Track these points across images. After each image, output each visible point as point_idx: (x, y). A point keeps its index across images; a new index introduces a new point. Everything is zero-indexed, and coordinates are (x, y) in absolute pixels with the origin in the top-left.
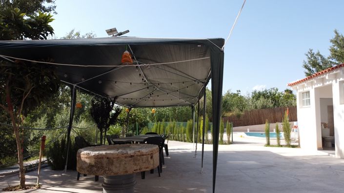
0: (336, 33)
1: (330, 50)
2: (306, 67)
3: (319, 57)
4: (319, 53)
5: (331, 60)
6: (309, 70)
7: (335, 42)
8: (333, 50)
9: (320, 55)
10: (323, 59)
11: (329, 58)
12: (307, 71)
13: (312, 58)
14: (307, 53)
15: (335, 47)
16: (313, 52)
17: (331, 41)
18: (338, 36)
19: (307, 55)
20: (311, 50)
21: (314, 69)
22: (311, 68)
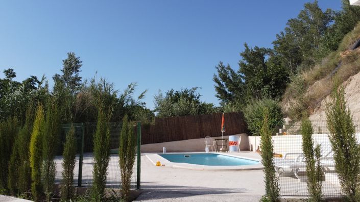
0: (246, 46)
1: (239, 64)
2: (216, 80)
3: (230, 71)
4: (229, 67)
5: (241, 74)
6: (219, 83)
7: (245, 55)
8: (242, 65)
9: (230, 69)
10: (233, 73)
11: (239, 72)
12: (217, 85)
13: (223, 72)
14: (217, 66)
15: (245, 62)
16: (223, 65)
17: (242, 55)
18: (247, 50)
19: (217, 68)
20: (221, 63)
21: (224, 83)
22: (221, 82)
